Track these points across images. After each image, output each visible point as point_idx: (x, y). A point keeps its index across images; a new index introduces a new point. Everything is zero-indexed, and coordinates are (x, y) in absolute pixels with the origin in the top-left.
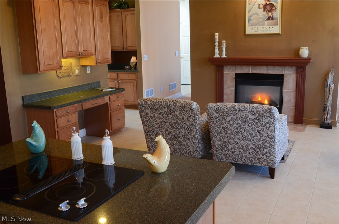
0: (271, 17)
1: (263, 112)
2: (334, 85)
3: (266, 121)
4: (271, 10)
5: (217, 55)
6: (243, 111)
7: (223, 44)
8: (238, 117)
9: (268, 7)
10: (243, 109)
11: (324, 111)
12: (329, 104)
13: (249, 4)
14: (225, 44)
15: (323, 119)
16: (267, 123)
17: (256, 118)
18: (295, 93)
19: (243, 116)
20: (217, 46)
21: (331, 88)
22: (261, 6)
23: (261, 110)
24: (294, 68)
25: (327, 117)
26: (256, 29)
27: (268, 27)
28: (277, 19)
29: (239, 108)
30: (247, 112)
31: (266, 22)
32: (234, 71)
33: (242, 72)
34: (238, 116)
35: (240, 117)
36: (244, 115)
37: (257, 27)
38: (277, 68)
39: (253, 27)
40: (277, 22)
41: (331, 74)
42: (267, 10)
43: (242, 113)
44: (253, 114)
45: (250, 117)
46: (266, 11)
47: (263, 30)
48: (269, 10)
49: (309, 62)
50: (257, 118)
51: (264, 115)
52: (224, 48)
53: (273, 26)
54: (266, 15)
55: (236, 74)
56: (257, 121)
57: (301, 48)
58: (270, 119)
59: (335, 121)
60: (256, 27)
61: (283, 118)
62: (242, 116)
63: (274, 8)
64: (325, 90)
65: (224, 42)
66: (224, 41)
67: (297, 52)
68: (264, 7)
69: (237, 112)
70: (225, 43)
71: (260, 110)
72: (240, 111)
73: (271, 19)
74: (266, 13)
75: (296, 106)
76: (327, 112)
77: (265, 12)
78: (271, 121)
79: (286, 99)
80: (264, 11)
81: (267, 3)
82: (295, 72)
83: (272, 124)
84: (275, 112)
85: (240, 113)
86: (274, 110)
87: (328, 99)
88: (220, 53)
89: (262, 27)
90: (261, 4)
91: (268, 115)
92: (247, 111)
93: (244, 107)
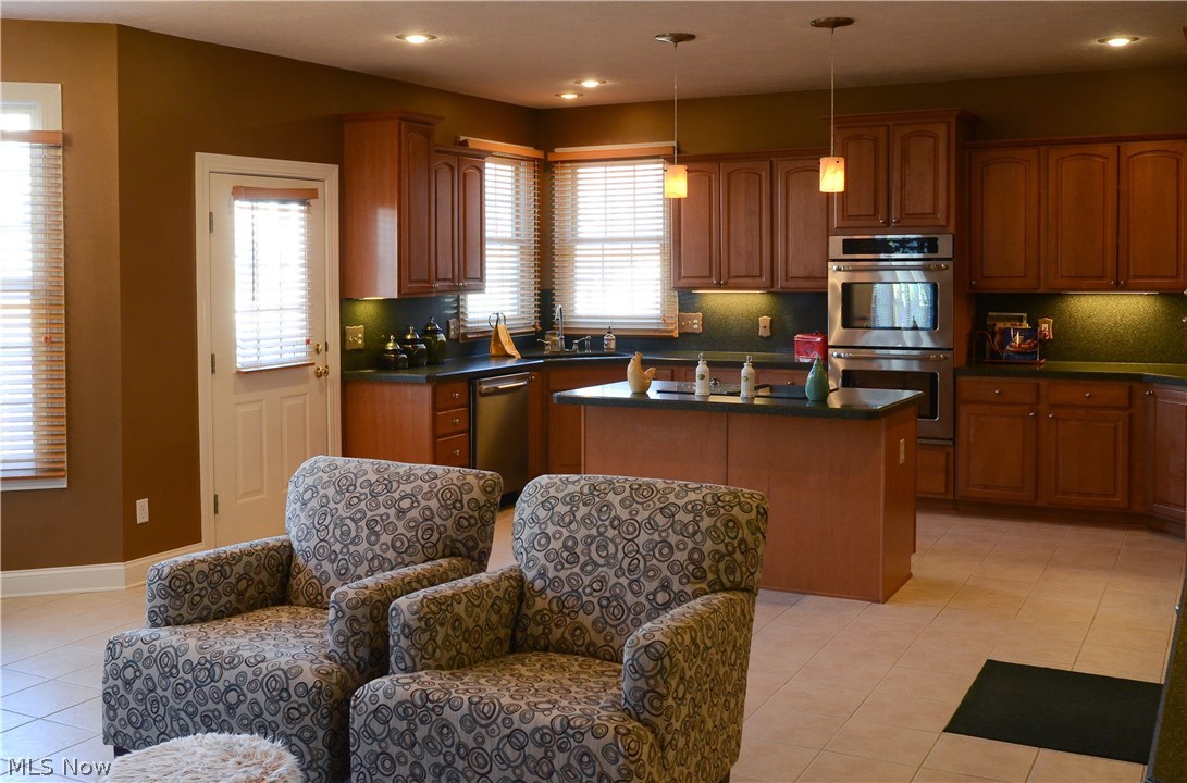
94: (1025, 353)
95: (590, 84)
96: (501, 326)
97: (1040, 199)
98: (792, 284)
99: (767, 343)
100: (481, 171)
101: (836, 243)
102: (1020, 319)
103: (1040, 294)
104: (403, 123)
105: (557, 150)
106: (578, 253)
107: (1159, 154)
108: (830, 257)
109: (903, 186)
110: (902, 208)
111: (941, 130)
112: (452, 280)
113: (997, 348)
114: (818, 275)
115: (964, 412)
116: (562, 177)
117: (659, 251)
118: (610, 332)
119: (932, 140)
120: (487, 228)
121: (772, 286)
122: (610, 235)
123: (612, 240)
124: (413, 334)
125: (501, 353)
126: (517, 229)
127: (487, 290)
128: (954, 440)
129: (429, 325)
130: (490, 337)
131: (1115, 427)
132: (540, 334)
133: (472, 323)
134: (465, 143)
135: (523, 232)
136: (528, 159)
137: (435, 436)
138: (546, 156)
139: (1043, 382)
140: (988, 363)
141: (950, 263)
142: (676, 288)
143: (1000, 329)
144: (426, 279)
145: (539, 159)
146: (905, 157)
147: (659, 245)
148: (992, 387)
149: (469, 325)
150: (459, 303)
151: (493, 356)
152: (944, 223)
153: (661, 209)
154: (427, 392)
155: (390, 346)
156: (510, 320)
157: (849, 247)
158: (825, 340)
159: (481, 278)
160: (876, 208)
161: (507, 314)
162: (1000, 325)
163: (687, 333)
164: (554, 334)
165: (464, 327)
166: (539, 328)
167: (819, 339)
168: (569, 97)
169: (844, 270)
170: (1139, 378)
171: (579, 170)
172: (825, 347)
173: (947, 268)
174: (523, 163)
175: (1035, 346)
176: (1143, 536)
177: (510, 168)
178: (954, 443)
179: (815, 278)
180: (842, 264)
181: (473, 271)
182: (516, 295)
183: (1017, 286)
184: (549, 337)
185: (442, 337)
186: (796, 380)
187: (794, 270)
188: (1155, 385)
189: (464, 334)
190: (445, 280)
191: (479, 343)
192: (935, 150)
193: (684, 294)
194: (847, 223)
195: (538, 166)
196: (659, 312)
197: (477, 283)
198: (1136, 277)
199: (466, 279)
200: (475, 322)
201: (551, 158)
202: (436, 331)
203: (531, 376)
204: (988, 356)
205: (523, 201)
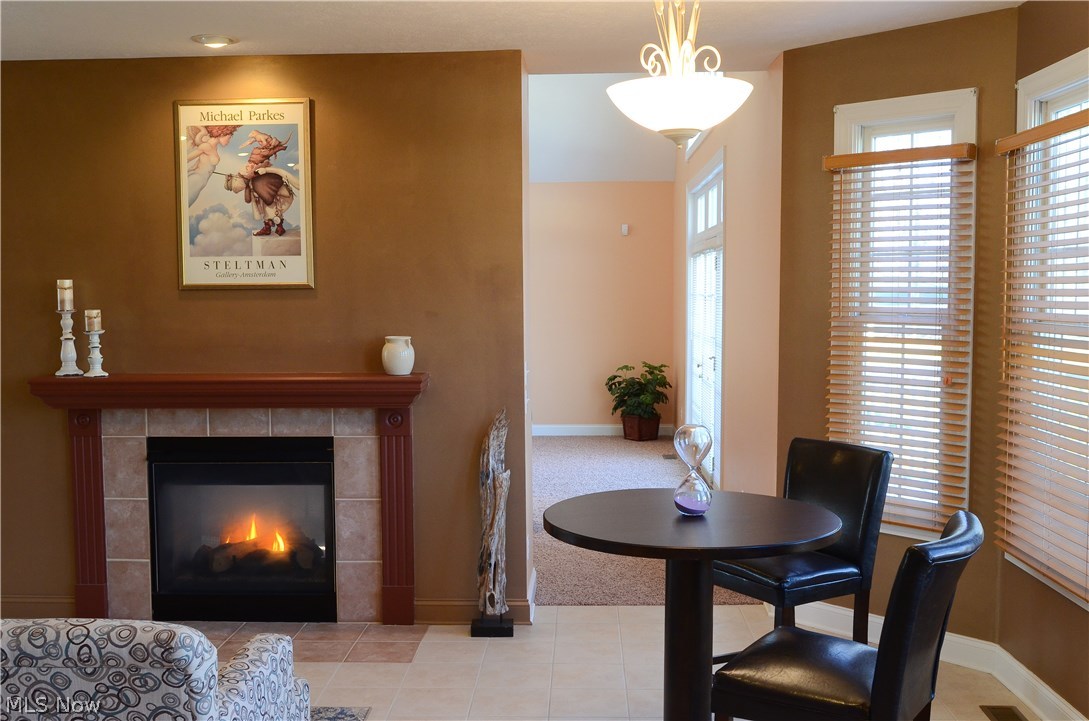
0: (273, 224)
1: (133, 662)
2: (508, 472)
3: (155, 699)
4: (274, 197)
5: (69, 368)
6: (37, 659)
7: (90, 324)
8: (18, 690)
9: (263, 188)
10: (38, 653)
11: (482, 570)
12: (497, 544)
13: (191, 172)
14: (97, 321)
15: (481, 601)
16: (158, 708)
17: (103, 689)
18: (377, 506)
19: (43, 685)
20: (67, 333)
21: (501, 486)
22: (238, 183)
23: (124, 652)
24: (369, 414)
25: (492, 596)
26: (221, 266)
27: (267, 260)
28: (296, 231)
29: (18, 643)
30: (59, 663)
31: (258, 242)
32: (143, 429)
33: (174, 433)
34: (18, 684)
35: (29, 688)
36: (47, 679)
37: (227, 259)
38: (306, 413)
39: (211, 260)
40: (298, 243)
41: (496, 433)
42: (260, 196)
43: (33, 670)
44: (89, 670)
45: (73, 688)
46: (257, 202)
47: (249, 271)
48: (266, 196)
49: (418, 393)
50: (108, 688)
51: (143, 672)
52: (95, 340)
53: (283, 258)
54: (257, 215)
55: (151, 441)
56: (110, 702)
57: (389, 341)
58: (171, 690)
59: (523, 604)
60: (222, 260)
61: (265, 656)
62: (38, 682)
63: (284, 191)
64: (481, 491)
65: (94, 315)
66: (95, 313)
67: (374, 357)
68: (248, 186)
69: (11, 664)
70: (99, 319)
71: (116, 650)
72: (25, 662)
73: (277, 232)
74: (255, 210)
75: (384, 556)
76: (491, 575)
77: (253, 203)
78: (177, 699)
79: (348, 533)
80: (248, 201)
81: (256, 173)
82: (371, 427)
83: (183, 712)
84: (191, 654)
85: (23, 670)
86: (184, 647)
87: (492, 525)
88: (83, 360)
89: (242, 260)
90: (235, 173)
91: (158, 673)
92: (57, 658)
93: (39, 642)
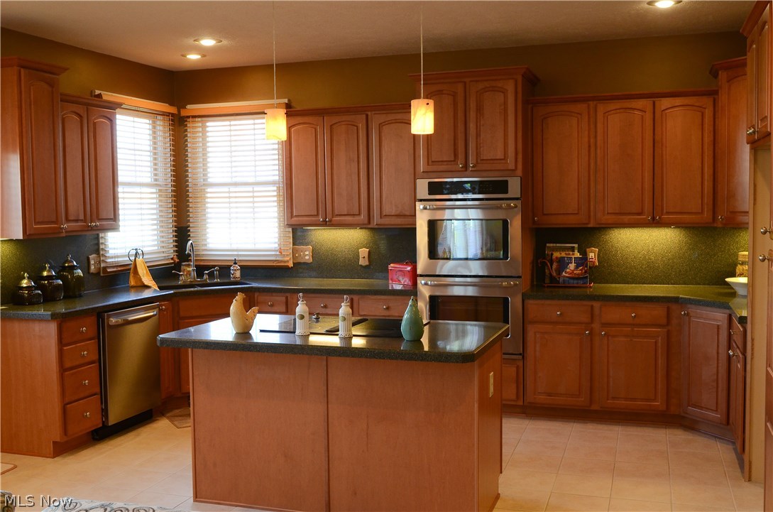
94: (578, 279)
95: (208, 42)
96: (139, 260)
97: (589, 146)
98: (386, 221)
99: (366, 271)
100: (112, 121)
101: (422, 187)
102: (573, 249)
103: (591, 228)
104: (22, 70)
105: (189, 107)
106: (208, 195)
107: (688, 108)
108: (418, 197)
109: (478, 135)
110: (478, 154)
111: (510, 86)
112: (85, 221)
113: (554, 274)
114: (407, 213)
115: (531, 330)
116: (194, 129)
117: (275, 193)
118: (235, 263)
119: (502, 94)
120: (120, 173)
121: (369, 223)
122: (235, 180)
123: (236, 184)
124: (49, 271)
125: (139, 284)
126: (156, 175)
127: (121, 228)
128: (523, 355)
129: (67, 261)
130: (130, 269)
131: (656, 342)
132: (177, 266)
133: (112, 258)
134: (99, 96)
135: (161, 177)
136: (164, 114)
137: (63, 369)
138: (179, 112)
139: (596, 305)
140: (548, 287)
141: (519, 203)
142: (289, 225)
143: (557, 258)
144: (54, 220)
145: (173, 115)
146: (479, 110)
147: (275, 188)
148: (553, 309)
149: (109, 260)
150: (98, 241)
151: (133, 287)
152: (514, 168)
153: (277, 157)
154: (52, 328)
155: (25, 283)
156: (148, 254)
157: (435, 188)
158: (415, 269)
159: (115, 218)
160: (456, 155)
161: (145, 250)
162: (556, 254)
163: (299, 263)
164: (189, 265)
165: (104, 261)
166: (177, 260)
167: (409, 268)
168: (194, 57)
169: (430, 209)
170: (676, 300)
171: (208, 124)
172: (414, 276)
173: (516, 207)
174: (159, 117)
175: (586, 272)
176: (679, 435)
177: (147, 121)
178: (523, 357)
179: (405, 216)
180: (428, 204)
181: (106, 212)
182: (156, 232)
183: (572, 221)
184: (185, 268)
185: (79, 272)
186: (390, 305)
187: (387, 210)
188: (689, 306)
189: (105, 268)
190: (77, 221)
191: (119, 276)
192: (505, 103)
193: (297, 230)
194: (430, 168)
195: (172, 120)
196: (277, 245)
197: (112, 221)
198: (668, 213)
199: (100, 220)
200: (115, 257)
201: (184, 113)
202: (73, 268)
203: (161, 306)
204: (547, 281)
205: (160, 149)
